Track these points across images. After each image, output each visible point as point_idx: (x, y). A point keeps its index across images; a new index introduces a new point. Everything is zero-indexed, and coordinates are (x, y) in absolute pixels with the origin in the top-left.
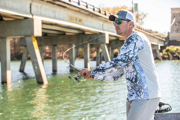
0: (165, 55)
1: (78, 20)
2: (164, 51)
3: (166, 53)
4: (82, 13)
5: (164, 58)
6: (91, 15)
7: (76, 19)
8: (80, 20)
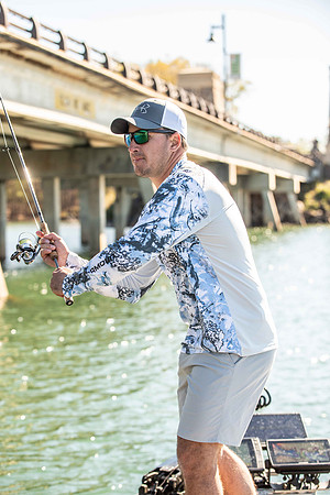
0: (312, 208)
1: (80, 105)
2: (309, 196)
3: (316, 204)
4: (91, 85)
5: (310, 220)
6: (116, 90)
7: (76, 102)
8: (86, 107)
